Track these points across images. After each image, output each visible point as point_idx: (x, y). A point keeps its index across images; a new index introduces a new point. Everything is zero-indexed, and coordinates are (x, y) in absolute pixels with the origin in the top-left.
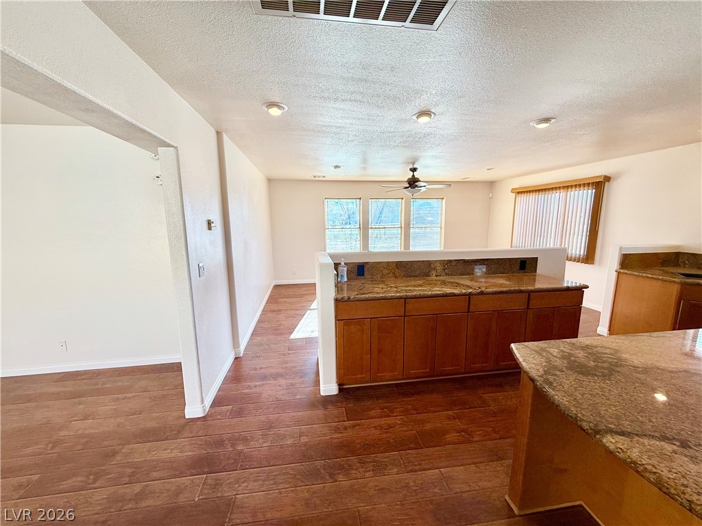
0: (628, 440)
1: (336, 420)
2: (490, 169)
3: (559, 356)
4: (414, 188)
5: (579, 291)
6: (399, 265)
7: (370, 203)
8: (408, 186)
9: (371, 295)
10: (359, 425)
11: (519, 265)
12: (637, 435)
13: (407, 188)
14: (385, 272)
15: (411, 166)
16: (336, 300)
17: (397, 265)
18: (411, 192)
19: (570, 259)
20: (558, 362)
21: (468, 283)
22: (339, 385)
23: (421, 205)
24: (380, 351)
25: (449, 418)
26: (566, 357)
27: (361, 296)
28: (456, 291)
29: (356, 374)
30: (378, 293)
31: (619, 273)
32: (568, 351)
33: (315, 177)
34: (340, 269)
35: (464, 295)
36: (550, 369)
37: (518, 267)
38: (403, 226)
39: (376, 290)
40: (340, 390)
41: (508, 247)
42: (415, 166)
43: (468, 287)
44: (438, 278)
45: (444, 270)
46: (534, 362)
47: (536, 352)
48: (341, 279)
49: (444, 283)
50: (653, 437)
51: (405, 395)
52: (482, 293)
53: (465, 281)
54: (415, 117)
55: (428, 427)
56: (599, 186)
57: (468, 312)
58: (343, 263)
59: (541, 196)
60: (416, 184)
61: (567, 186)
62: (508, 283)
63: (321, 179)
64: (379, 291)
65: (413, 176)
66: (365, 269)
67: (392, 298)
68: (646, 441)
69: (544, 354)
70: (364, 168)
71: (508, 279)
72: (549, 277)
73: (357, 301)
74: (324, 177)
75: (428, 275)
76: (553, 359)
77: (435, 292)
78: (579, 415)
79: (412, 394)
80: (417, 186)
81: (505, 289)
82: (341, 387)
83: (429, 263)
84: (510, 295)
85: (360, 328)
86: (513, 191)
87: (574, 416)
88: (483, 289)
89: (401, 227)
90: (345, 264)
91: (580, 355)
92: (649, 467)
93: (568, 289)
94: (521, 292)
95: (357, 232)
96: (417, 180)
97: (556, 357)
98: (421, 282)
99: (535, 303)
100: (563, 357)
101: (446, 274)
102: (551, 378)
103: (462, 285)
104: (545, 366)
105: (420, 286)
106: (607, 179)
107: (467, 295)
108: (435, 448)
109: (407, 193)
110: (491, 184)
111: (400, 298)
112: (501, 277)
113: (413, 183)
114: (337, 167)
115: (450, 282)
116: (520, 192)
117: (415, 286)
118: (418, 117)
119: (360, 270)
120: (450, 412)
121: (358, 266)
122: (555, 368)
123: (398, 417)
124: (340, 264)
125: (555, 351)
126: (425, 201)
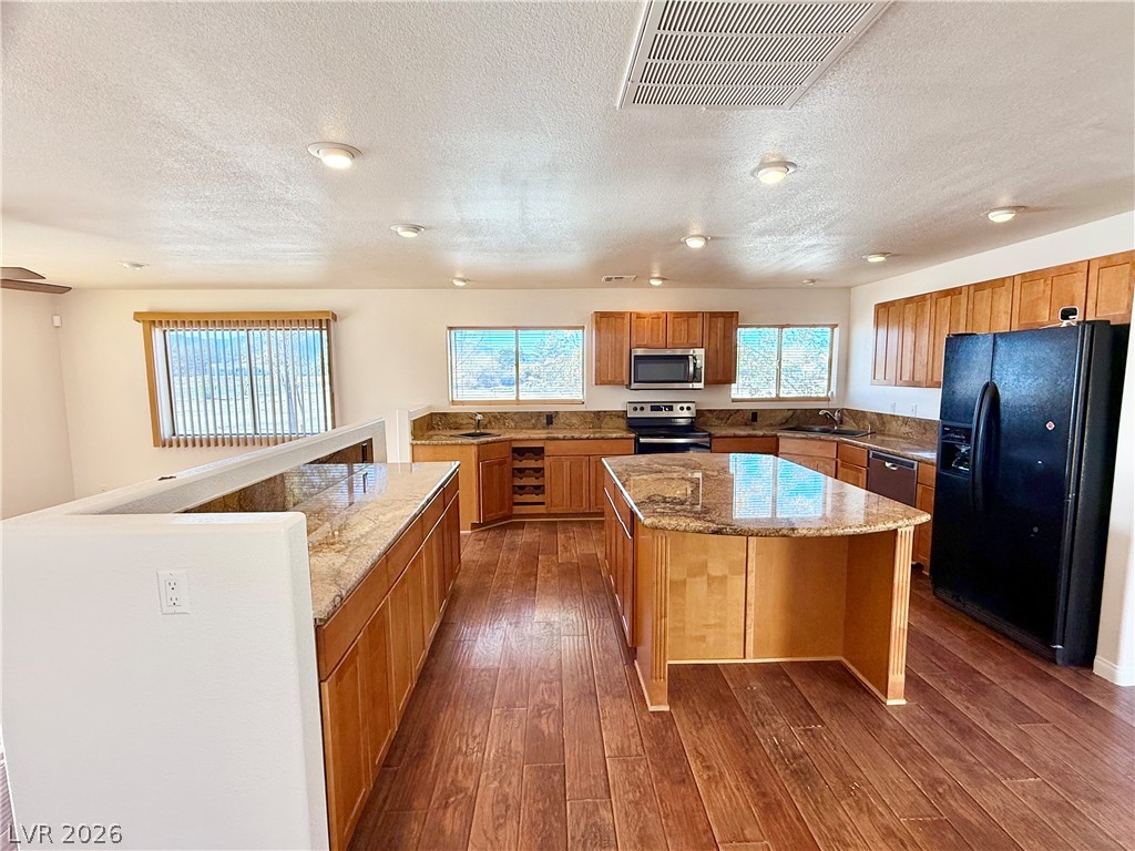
11: (361, 453)
45: (301, 487)
56: (328, 326)
83: (284, 479)
85: (353, 667)
106: (334, 316)
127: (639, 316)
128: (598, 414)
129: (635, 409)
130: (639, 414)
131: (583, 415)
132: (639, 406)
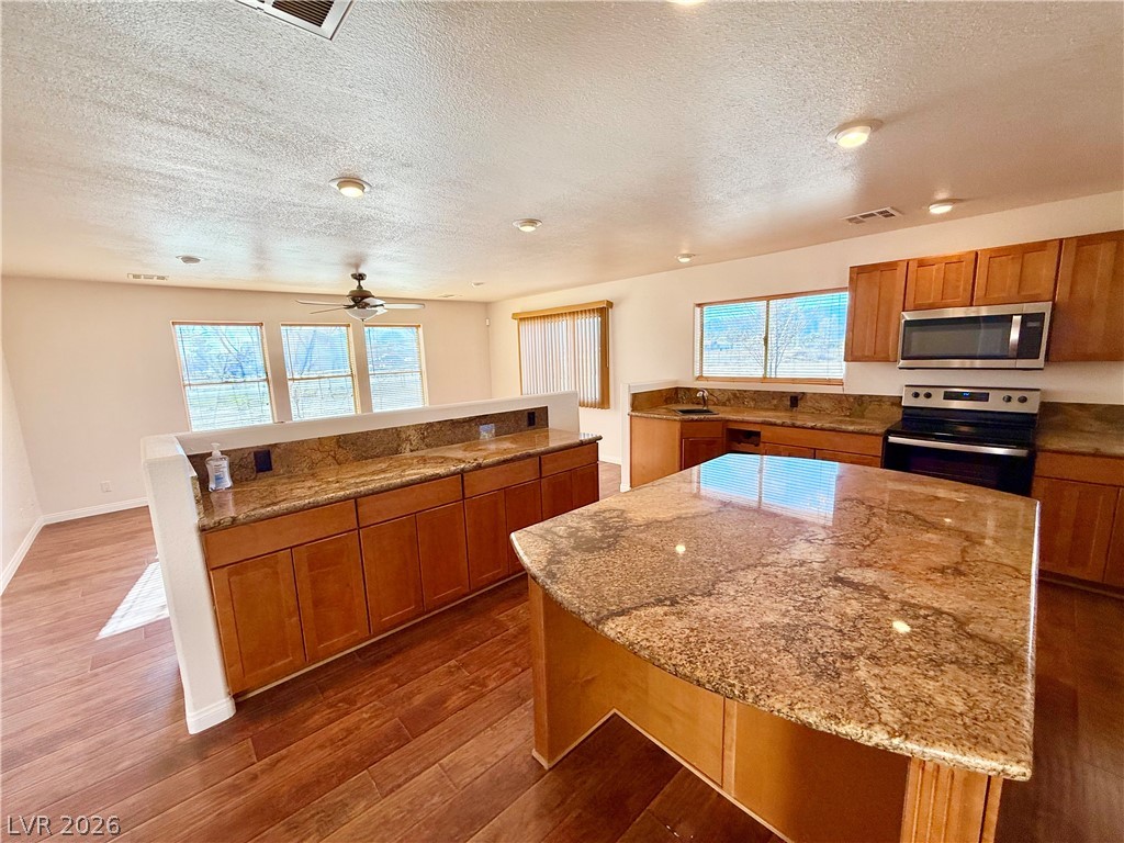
0: (627, 617)
1: (232, 770)
2: (478, 284)
3: (565, 535)
4: (364, 307)
5: (593, 444)
6: (342, 441)
7: (284, 333)
8: (352, 303)
9: (284, 506)
10: (283, 758)
11: (526, 419)
12: (635, 609)
13: (350, 307)
14: (317, 456)
15: (354, 272)
16: (203, 530)
17: (338, 442)
18: (359, 315)
19: (582, 404)
20: (564, 544)
21: (460, 454)
22: (235, 697)
23: (384, 337)
24: (317, 603)
25: (451, 673)
26: (573, 533)
27: (263, 511)
28: (441, 470)
29: (273, 662)
30: (300, 498)
31: (631, 416)
32: (576, 525)
33: (135, 276)
34: (211, 466)
35: (453, 474)
36: (555, 557)
37: (526, 423)
38: (355, 372)
39: (298, 492)
40: (239, 706)
41: (518, 395)
42: (361, 271)
43: (460, 461)
44: (415, 454)
45: (423, 439)
46: (538, 551)
47: (541, 536)
48: (217, 484)
49: (424, 461)
50: (648, 604)
51: (377, 663)
52: (479, 467)
53: (456, 452)
54: (334, 185)
55: (418, 700)
56: (603, 311)
57: (464, 498)
58: (217, 453)
59: (548, 324)
60: (366, 300)
61: (574, 312)
62: (514, 446)
63: (155, 281)
64: (303, 493)
65: (360, 286)
66: (273, 457)
67: (330, 502)
68: (642, 613)
69: (549, 537)
70: (260, 268)
71: (514, 441)
72: (560, 431)
73: (255, 521)
74: (163, 278)
75: (397, 452)
76: (558, 540)
77: (408, 478)
78: (582, 607)
79: (389, 657)
80: (367, 305)
81: (509, 456)
82: (240, 700)
83: (397, 431)
84: (517, 464)
85: (270, 571)
86: (514, 316)
87: (576, 610)
88: (480, 461)
89: (352, 375)
90: (222, 453)
91: (587, 527)
92: (643, 643)
93: (582, 444)
94: (529, 456)
95: (264, 387)
96: (367, 295)
97: (561, 537)
98: (384, 466)
99: (548, 469)
100: (570, 535)
101: (428, 446)
102: (554, 568)
103: (452, 459)
104: (549, 554)
105: (384, 471)
106: (610, 304)
107: (458, 473)
108: (429, 732)
109: (353, 315)
110: (486, 306)
111: (346, 499)
112: (505, 439)
113: (360, 299)
114: (188, 259)
115: (433, 458)
116: (523, 318)
117: (373, 473)
118: (341, 185)
119: (259, 462)
120: (453, 662)
121: (255, 454)
122: (560, 552)
123: (364, 709)
124: (210, 454)
125: (561, 530)
126: (389, 329)
127: (922, 263)
128: (860, 399)
129: (916, 395)
130: (922, 402)
131: (840, 400)
132: (922, 392)
